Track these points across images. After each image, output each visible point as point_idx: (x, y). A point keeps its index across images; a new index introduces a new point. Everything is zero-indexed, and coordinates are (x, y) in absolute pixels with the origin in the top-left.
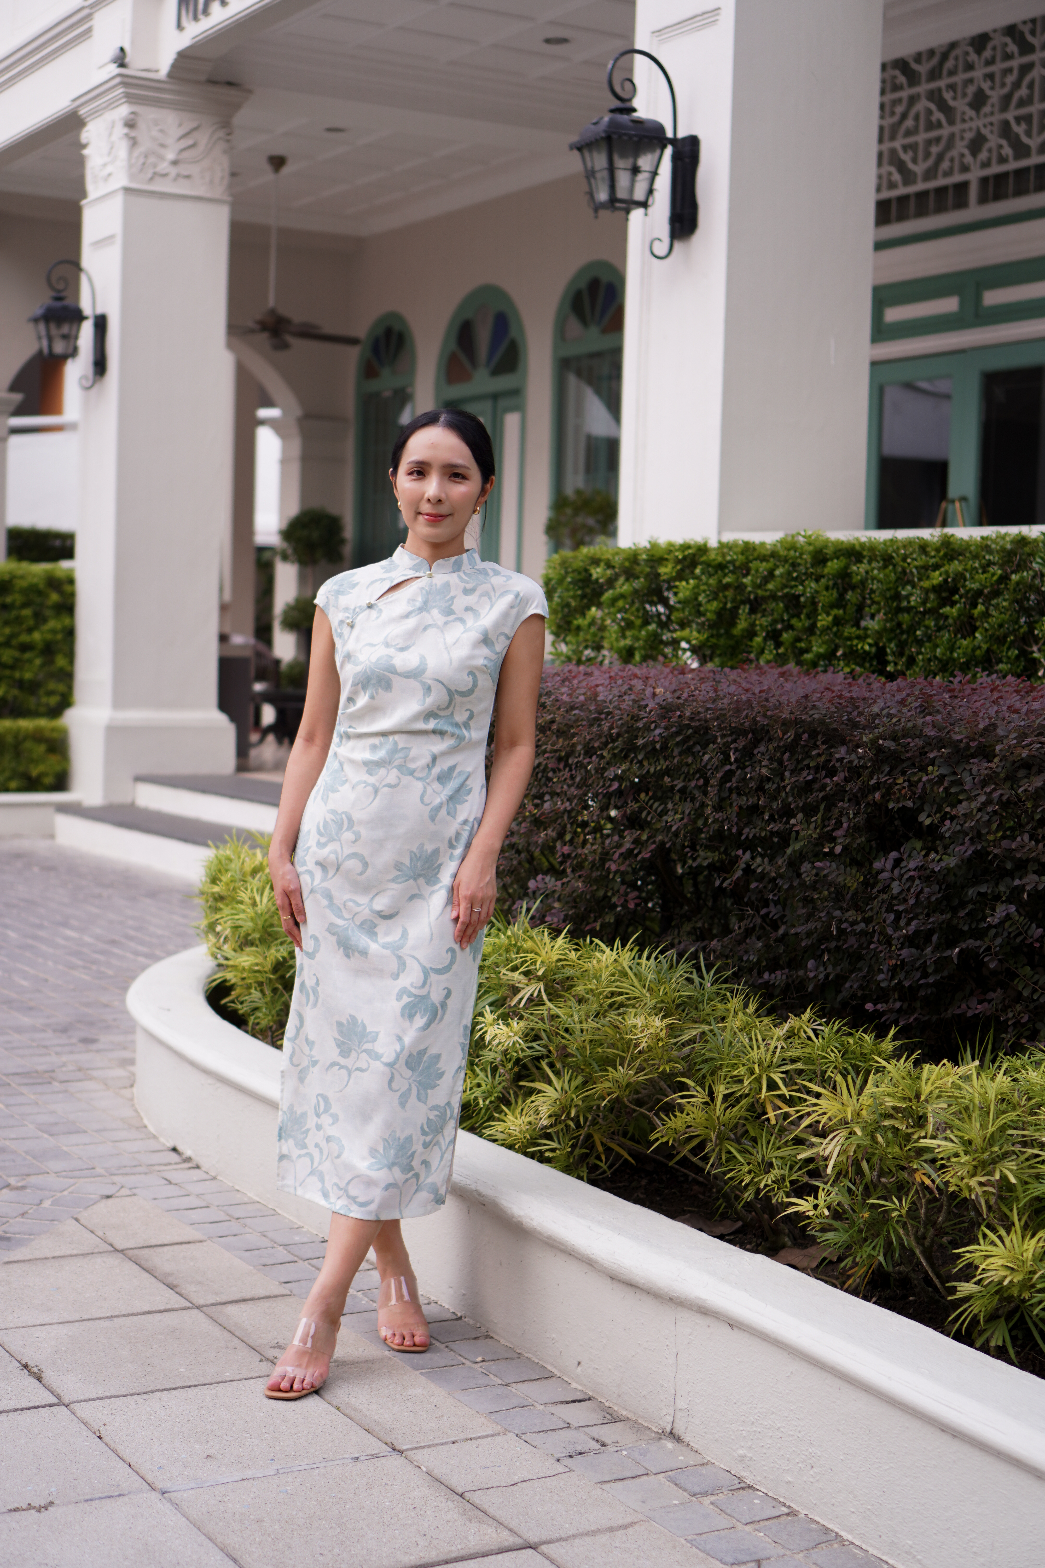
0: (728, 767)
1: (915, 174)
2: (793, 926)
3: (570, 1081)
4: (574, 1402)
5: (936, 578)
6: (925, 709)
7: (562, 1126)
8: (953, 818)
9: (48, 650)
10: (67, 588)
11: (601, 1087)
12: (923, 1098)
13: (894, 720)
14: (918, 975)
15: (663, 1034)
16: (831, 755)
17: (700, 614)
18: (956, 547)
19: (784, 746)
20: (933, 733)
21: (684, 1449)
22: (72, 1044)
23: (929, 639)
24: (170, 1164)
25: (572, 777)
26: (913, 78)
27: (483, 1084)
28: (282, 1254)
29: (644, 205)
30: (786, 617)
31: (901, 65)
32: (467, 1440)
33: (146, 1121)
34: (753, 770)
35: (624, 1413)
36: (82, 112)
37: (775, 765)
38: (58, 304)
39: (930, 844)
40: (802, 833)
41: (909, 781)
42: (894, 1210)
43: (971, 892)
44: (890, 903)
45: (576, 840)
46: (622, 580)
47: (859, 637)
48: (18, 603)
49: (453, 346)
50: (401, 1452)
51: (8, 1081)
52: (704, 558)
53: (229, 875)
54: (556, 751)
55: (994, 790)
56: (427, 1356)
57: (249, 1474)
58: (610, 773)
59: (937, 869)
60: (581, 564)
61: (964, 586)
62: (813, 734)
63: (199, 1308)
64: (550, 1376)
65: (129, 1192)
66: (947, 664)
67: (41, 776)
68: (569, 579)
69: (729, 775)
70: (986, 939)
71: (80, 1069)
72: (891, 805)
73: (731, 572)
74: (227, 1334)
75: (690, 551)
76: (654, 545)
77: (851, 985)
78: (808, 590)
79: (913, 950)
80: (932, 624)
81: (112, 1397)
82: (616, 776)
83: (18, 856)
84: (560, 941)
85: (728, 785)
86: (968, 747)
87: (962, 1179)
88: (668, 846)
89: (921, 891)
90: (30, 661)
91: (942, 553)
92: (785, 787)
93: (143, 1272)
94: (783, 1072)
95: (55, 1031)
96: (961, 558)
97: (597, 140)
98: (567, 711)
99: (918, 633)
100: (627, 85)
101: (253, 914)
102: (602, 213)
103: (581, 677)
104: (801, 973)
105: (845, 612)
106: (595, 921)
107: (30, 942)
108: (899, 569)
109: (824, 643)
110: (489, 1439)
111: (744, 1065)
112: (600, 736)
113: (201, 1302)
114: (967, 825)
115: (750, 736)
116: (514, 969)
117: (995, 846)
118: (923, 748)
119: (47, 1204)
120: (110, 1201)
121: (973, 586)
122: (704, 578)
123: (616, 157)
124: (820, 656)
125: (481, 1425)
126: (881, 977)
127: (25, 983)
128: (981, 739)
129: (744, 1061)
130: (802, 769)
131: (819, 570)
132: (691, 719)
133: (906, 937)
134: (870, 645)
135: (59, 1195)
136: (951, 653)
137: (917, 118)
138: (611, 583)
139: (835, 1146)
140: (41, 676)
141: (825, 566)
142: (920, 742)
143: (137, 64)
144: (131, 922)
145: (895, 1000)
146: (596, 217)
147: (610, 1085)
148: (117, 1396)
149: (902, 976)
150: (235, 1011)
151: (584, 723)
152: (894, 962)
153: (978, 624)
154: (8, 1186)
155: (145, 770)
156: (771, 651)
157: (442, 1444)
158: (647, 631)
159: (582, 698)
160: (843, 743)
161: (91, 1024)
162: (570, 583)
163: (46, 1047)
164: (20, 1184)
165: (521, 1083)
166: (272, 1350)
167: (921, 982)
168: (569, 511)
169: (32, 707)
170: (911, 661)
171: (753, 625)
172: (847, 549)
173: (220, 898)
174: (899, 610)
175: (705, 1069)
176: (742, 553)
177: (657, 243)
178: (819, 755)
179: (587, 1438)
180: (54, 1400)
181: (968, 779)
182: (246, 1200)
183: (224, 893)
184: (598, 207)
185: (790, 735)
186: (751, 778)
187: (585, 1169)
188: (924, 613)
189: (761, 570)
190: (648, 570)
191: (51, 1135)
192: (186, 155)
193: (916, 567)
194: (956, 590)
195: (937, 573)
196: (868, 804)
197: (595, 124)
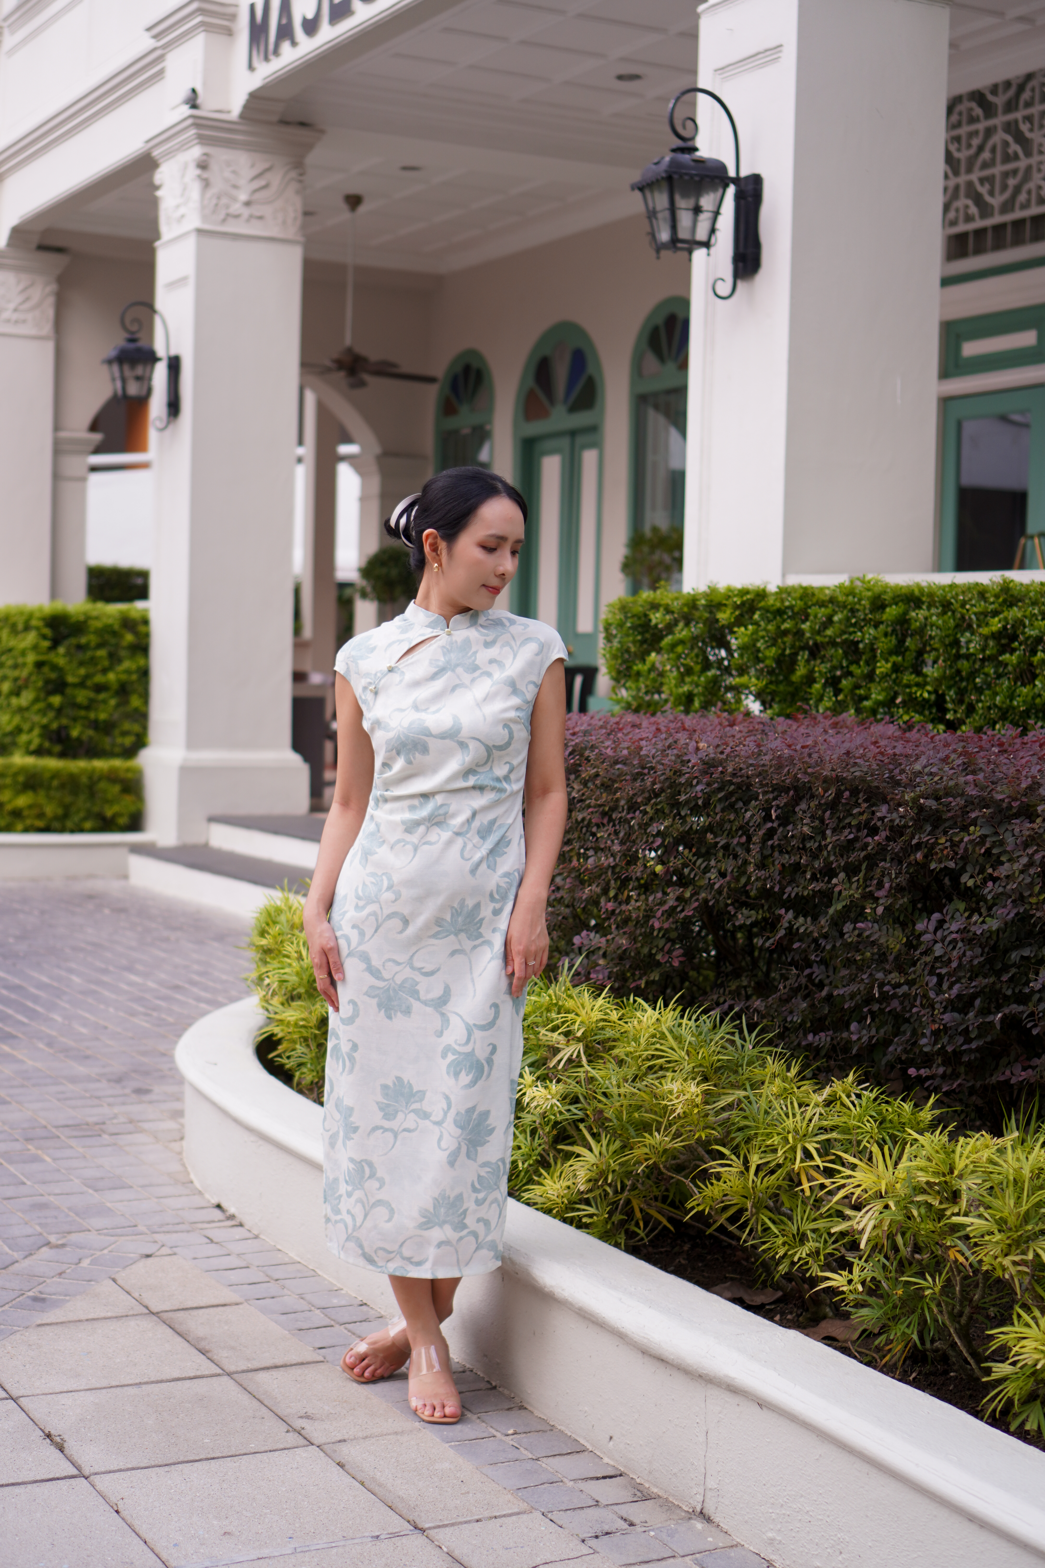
0: (769, 825)
1: (992, 207)
2: (837, 987)
3: (608, 1145)
4: (604, 1478)
5: (996, 624)
6: (969, 768)
7: (600, 1191)
8: (995, 880)
9: (123, 691)
10: (142, 629)
11: (639, 1152)
12: (956, 1173)
13: (936, 779)
14: (961, 1040)
15: (699, 1100)
16: (873, 813)
17: (758, 660)
18: (1015, 593)
19: (826, 804)
20: (974, 793)
21: (713, 1529)
22: (125, 1095)
23: (989, 687)
24: (213, 1222)
25: (616, 833)
26: (989, 110)
27: (523, 1147)
28: (318, 1318)
29: (707, 245)
30: (845, 664)
31: (978, 97)
32: (491, 1518)
33: (192, 1177)
34: (795, 828)
35: (655, 1490)
36: (155, 153)
37: (817, 823)
38: (132, 346)
39: (974, 905)
40: (844, 893)
41: (951, 840)
42: (928, 1288)
43: (1014, 956)
44: (933, 966)
45: (620, 896)
46: (681, 625)
47: (918, 685)
48: (93, 644)
49: (531, 382)
50: (423, 1531)
51: (58, 1134)
52: (762, 604)
53: (278, 927)
54: (600, 806)
55: (1036, 851)
56: (458, 1427)
57: (265, 1552)
58: (653, 829)
59: (979, 932)
60: (640, 609)
61: (1023, 633)
62: (855, 792)
63: (229, 1374)
64: (582, 1451)
65: (169, 1251)
66: (1007, 712)
67: (114, 816)
68: (628, 625)
69: (771, 833)
70: (1030, 1004)
71: (131, 1122)
72: (933, 866)
73: (789, 617)
74: (256, 1403)
75: (749, 597)
76: (713, 590)
77: (895, 1049)
78: (867, 636)
79: (956, 1015)
80: (992, 671)
81: (133, 1469)
82: (659, 832)
83: (90, 897)
84: (600, 1001)
85: (770, 843)
86: (1010, 807)
87: (996, 1258)
88: (711, 903)
89: (964, 954)
90: (105, 702)
91: (1001, 600)
92: (826, 846)
93: (176, 1336)
94: (817, 1142)
95: (109, 1081)
96: (1020, 604)
97: (658, 181)
98: (611, 766)
99: (978, 680)
100: (689, 124)
101: (298, 968)
102: (664, 253)
103: (629, 729)
104: (845, 1035)
105: (904, 659)
106: (640, 978)
107: (93, 987)
108: (958, 616)
109: (882, 690)
110: (514, 1518)
111: (778, 1134)
112: (643, 792)
113: (232, 1368)
114: (1009, 887)
115: (791, 793)
116: (553, 1030)
117: (1037, 909)
118: (966, 806)
119: (85, 1263)
120: (150, 1260)
121: (1032, 633)
122: (762, 623)
123: (677, 197)
124: (879, 704)
125: (507, 1503)
126: (924, 1041)
127: (84, 1030)
128: (1024, 799)
129: (779, 1130)
130: (844, 828)
131: (878, 616)
132: (734, 775)
133: (950, 1001)
134: (929, 693)
135: (98, 1253)
136: (1011, 701)
137: (993, 150)
138: (670, 628)
139: (870, 1219)
140: (116, 716)
141: (883, 612)
142: (961, 801)
143: (209, 105)
144: (196, 967)
145: (938, 1066)
146: (658, 258)
147: (647, 1150)
148: (138, 1468)
149: (945, 1040)
150: (282, 1066)
151: (628, 777)
152: (937, 1026)
153: (1038, 671)
154: (48, 1244)
155: (218, 811)
156: (830, 699)
157: (466, 1522)
158: (707, 677)
159: (625, 752)
160: (885, 801)
161: (146, 1073)
162: (630, 628)
163: (98, 1098)
164: (60, 1242)
165: (559, 1147)
166: (300, 1420)
167: (964, 1048)
168: (646, 549)
169: (108, 747)
170: (971, 709)
171: (812, 671)
172: (906, 595)
173: (267, 951)
174: (958, 657)
175: (739, 1137)
176: (801, 599)
177: (719, 283)
178: (861, 814)
179: (615, 1517)
180: (75, 1472)
181: (1010, 840)
182: (287, 1260)
183: (273, 947)
184: (659, 248)
185: (831, 793)
186: (792, 836)
187: (623, 1236)
188: (983, 660)
189: (820, 615)
190: (707, 615)
191: (96, 1190)
192: (258, 196)
193: (975, 614)
194: (1014, 637)
195: (997, 619)
196: (910, 864)
197: (657, 164)
